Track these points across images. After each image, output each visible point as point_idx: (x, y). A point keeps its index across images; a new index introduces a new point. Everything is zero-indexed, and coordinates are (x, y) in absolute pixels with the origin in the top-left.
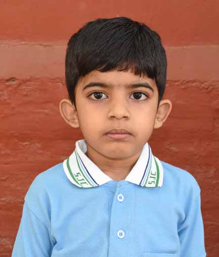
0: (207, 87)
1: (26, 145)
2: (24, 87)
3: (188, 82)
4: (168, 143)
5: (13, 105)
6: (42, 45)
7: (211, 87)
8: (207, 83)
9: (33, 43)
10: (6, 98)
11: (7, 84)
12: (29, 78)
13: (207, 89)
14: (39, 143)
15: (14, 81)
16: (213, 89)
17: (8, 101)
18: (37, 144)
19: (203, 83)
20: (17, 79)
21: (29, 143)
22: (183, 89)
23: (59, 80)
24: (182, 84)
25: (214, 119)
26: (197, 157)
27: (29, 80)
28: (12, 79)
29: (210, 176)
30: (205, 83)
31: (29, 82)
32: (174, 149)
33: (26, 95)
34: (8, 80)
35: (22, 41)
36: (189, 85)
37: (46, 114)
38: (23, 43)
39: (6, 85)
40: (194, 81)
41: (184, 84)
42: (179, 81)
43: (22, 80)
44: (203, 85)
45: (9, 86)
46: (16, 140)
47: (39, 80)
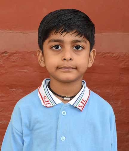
0: (116, 56)
1: (14, 91)
2: (12, 57)
4: (95, 88)
5: (6, 67)
6: (22, 33)
7: (118, 56)
9: (17, 32)
10: (2, 63)
11: (2, 55)
12: (15, 52)
13: (116, 57)
14: (21, 89)
15: (6, 53)
16: (120, 57)
17: (3, 65)
18: (20, 90)
19: (114, 54)
20: (9, 52)
21: (15, 89)
22: (103, 57)
23: (32, 53)
24: (102, 55)
25: (121, 74)
26: (111, 95)
27: (15, 53)
28: (6, 52)
29: (118, 106)
30: (115, 54)
31: (15, 54)
33: (14, 62)
34: (2, 53)
35: (10, 30)
36: (107, 55)
37: (26, 73)
38: (11, 31)
40: (109, 53)
41: (104, 54)
42: (100, 53)
43: (11, 53)
44: (114, 55)
45: (4, 56)
46: (8, 88)
47: (21, 53)
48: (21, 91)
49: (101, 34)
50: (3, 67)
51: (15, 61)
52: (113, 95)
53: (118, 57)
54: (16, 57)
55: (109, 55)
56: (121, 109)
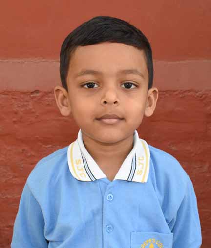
0: (201, 95)
1: (49, 147)
2: (47, 98)
3: (185, 92)
5: (37, 114)
8: (200, 93)
10: (31, 107)
11: (32, 95)
12: (50, 91)
13: (201, 97)
15: (37, 93)
17: (33, 110)
19: (197, 92)
20: (41, 92)
21: (50, 146)
24: (180, 93)
28: (37, 91)
33: (48, 105)
34: (32, 93)
36: (186, 94)
38: (44, 60)
39: (30, 97)
40: (189, 91)
41: (182, 93)
43: (45, 92)
44: (197, 94)
46: (40, 144)
49: (178, 62)
51: (50, 103)
52: (196, 154)
56: (208, 176)
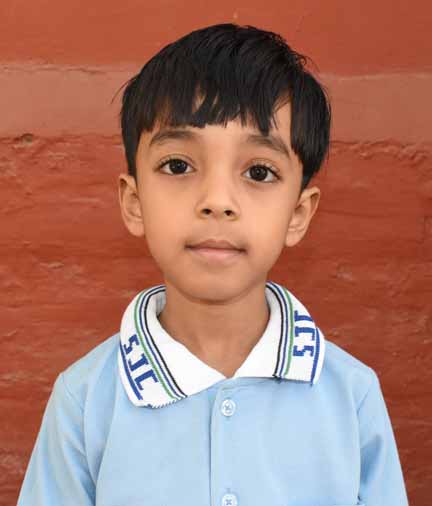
4: (336, 264)
6: (84, 71)
7: (420, 155)
14: (79, 264)
16: (425, 157)
18: (75, 267)
22: (366, 158)
26: (392, 293)
27: (60, 140)
29: (417, 331)
30: (407, 148)
31: (60, 144)
32: (347, 276)
37: (95, 207)
42: (356, 143)
45: (21, 150)
47: (79, 140)
48: (80, 270)
50: (19, 186)
53: (417, 159)
54: (65, 154)
55: (386, 150)
